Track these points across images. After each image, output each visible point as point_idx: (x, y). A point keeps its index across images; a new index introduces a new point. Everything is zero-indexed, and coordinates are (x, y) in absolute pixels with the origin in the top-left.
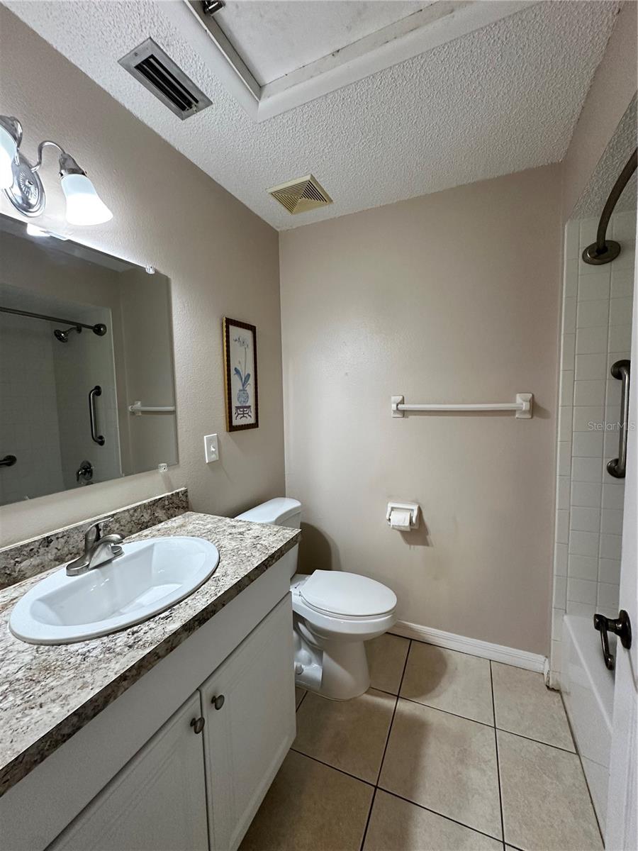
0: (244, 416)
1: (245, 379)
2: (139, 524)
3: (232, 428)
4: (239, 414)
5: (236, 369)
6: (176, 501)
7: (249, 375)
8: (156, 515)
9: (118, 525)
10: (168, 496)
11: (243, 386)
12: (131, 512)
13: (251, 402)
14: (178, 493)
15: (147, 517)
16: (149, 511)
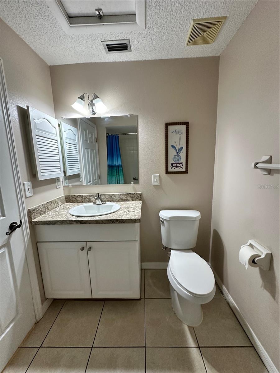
0: (177, 168)
1: (179, 150)
2: (122, 199)
3: (167, 172)
4: (173, 166)
5: (172, 146)
6: (136, 196)
7: (182, 148)
8: (128, 198)
9: (115, 197)
10: (133, 194)
11: (177, 153)
12: (119, 195)
13: (183, 160)
14: (137, 194)
15: (124, 198)
16: (125, 197)
